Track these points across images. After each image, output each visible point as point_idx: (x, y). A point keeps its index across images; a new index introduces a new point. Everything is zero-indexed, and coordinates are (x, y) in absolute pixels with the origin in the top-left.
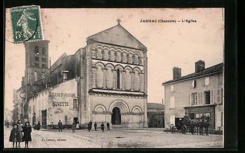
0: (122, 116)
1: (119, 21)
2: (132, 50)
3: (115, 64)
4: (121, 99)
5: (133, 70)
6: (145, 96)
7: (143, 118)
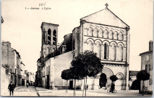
0: (107, 80)
1: (107, 5)
2: (117, 28)
3: (102, 40)
4: (107, 67)
5: (117, 44)
6: (126, 65)
7: (124, 82)
